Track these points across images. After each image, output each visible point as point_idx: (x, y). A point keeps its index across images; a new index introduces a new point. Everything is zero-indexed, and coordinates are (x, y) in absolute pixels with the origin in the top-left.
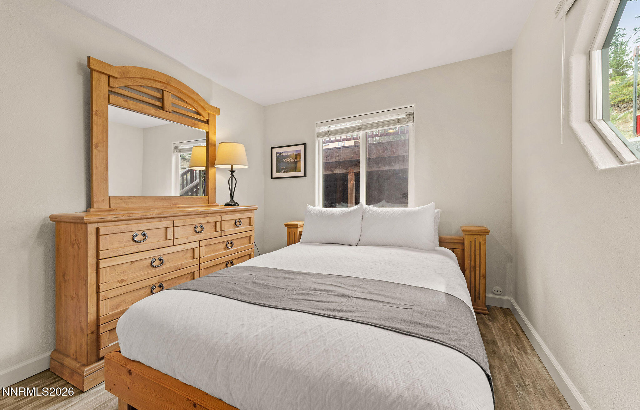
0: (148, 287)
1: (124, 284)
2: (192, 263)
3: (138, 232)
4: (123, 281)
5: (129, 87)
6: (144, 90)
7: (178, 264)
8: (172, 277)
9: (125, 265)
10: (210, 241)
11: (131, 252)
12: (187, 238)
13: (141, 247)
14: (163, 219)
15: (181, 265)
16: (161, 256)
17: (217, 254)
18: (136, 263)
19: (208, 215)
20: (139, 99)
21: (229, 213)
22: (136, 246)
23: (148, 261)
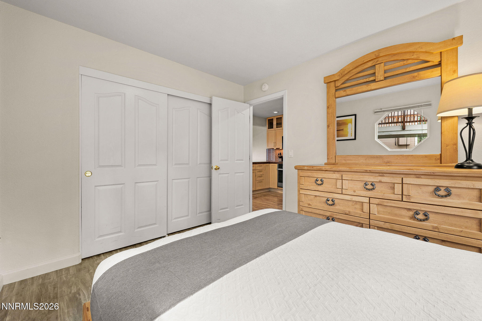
0: (325, 216)
1: (310, 206)
2: (360, 215)
3: (319, 179)
4: (309, 204)
5: (350, 79)
6: (361, 74)
7: (347, 210)
8: (341, 218)
9: (312, 196)
10: (383, 202)
11: (314, 190)
12: (355, 191)
13: (320, 188)
14: (336, 173)
15: (349, 212)
16: (334, 199)
17: (396, 220)
18: (318, 197)
19: (384, 174)
20: (356, 84)
21: (422, 176)
22: (316, 187)
23: (324, 199)
